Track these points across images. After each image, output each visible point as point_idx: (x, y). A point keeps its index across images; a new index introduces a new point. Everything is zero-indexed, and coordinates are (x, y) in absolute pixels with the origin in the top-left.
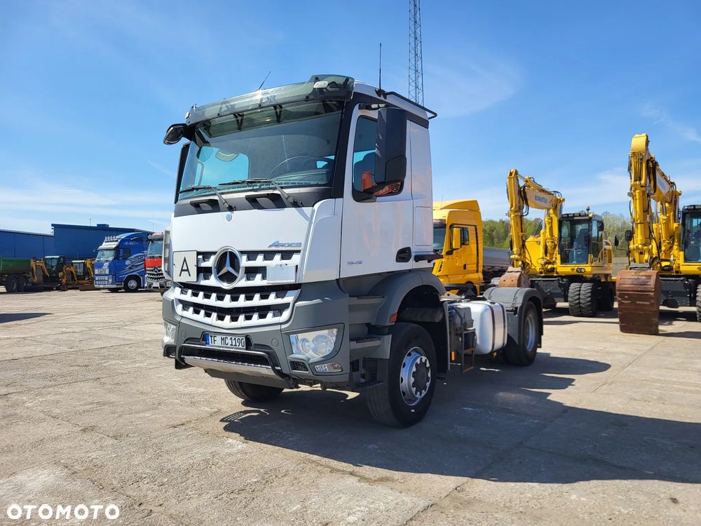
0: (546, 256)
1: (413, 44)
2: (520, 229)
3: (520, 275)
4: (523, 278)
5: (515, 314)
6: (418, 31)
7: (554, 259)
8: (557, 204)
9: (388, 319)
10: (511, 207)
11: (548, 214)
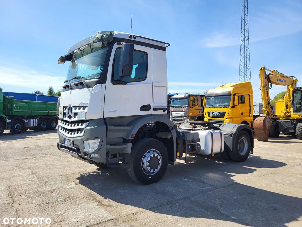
0: (287, 109)
1: (243, 10)
2: (267, 96)
3: (265, 118)
4: (267, 120)
5: (231, 137)
6: (246, 3)
7: (290, 111)
8: (294, 83)
9: (131, 136)
10: (261, 85)
11: (288, 88)
